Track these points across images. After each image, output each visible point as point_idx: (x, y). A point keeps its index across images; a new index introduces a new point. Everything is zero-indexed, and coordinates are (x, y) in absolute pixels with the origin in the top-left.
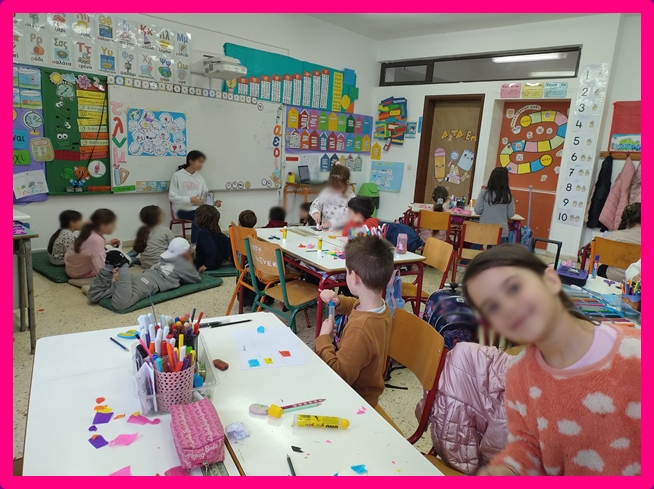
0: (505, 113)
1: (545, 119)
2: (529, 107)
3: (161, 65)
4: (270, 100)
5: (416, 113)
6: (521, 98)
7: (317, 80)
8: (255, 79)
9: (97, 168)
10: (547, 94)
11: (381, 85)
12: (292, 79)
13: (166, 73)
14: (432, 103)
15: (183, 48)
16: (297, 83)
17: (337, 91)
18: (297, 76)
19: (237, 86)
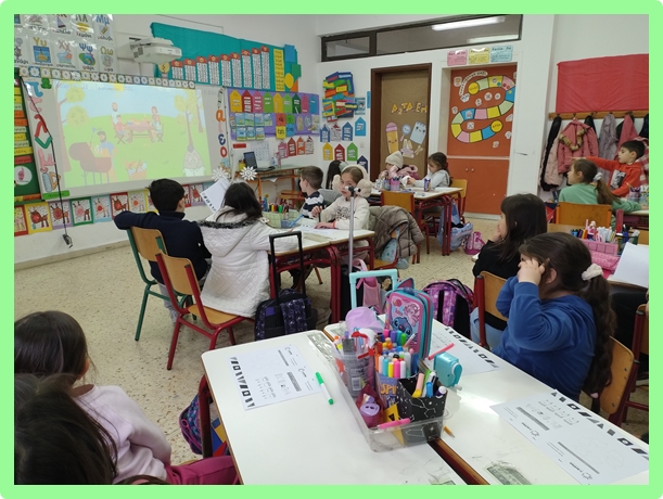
0: (452, 81)
1: (493, 84)
2: (476, 74)
3: (81, 51)
4: (209, 83)
5: (363, 87)
6: (468, 65)
7: (256, 58)
8: (189, 62)
9: (21, 175)
10: (493, 59)
11: (323, 61)
12: (229, 59)
13: (89, 60)
14: (378, 76)
15: (105, 30)
16: (236, 62)
17: (279, 68)
18: (235, 56)
19: (171, 70)
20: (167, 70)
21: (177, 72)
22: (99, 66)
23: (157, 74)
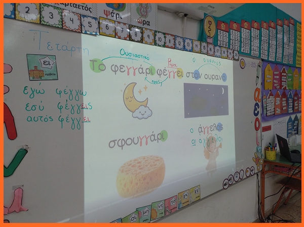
12: (268, 28)
16: (272, 32)
18: (273, 24)
19: (216, 35)
20: (213, 33)
21: (223, 37)
22: (131, 13)
23: (202, 37)
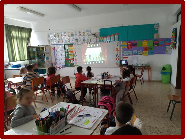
3: (83, 39)
4: (114, 41)
8: (109, 36)
9: (72, 62)
13: (84, 40)
15: (88, 33)
20: (102, 39)
21: (105, 39)
22: (86, 41)
23: (100, 41)
